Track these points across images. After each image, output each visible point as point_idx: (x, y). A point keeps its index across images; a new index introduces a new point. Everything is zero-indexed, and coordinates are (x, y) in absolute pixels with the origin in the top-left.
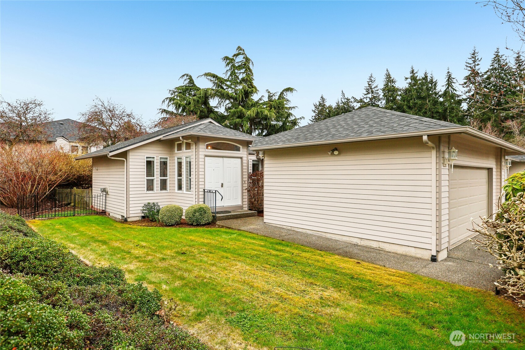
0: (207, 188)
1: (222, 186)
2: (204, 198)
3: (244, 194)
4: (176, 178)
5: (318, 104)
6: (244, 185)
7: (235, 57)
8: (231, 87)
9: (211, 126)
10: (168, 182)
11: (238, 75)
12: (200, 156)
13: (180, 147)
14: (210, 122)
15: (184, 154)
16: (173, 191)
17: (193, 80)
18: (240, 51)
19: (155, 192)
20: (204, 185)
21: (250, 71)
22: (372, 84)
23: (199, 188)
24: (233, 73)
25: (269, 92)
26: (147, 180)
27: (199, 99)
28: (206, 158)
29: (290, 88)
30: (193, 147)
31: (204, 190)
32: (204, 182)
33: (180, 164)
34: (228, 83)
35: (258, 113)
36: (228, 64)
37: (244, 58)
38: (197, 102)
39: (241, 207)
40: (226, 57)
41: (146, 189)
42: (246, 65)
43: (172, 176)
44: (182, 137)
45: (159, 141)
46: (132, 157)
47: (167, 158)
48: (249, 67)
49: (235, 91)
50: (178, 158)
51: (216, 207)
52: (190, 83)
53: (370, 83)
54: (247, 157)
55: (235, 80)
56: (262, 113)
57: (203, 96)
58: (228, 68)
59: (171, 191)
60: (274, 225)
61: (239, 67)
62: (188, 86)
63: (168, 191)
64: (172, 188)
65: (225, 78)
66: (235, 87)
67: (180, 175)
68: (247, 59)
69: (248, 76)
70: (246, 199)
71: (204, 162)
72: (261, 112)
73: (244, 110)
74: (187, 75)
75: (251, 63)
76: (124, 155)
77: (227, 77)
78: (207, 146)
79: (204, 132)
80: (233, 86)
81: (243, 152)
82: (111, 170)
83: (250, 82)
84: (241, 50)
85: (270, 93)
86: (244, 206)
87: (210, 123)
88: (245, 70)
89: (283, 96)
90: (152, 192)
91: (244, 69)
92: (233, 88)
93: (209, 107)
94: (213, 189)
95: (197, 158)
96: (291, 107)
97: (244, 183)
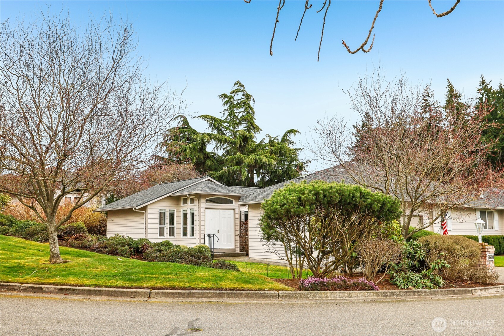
0: (207, 233)
1: (218, 232)
2: (205, 241)
3: (236, 239)
4: (182, 226)
5: (361, 123)
6: (236, 232)
7: (234, 94)
8: (229, 129)
9: (210, 185)
10: (175, 230)
11: (236, 115)
12: (202, 209)
13: (185, 202)
14: (209, 180)
15: (189, 207)
16: (179, 237)
17: (188, 122)
18: (239, 88)
19: (166, 237)
20: (205, 231)
21: (252, 109)
22: (430, 99)
23: (200, 233)
24: (231, 113)
25: (269, 136)
26: (160, 227)
27: (195, 146)
28: (206, 210)
29: (293, 129)
30: (196, 202)
31: (205, 235)
32: (205, 228)
33: (185, 215)
34: (226, 124)
35: (256, 160)
36: (226, 103)
37: (243, 95)
38: (193, 149)
39: (234, 250)
40: (224, 95)
41: (159, 235)
42: (246, 103)
43: (178, 225)
44: (189, 195)
45: (170, 196)
46: (149, 210)
47: (174, 210)
48: (250, 105)
49: (234, 133)
50: (183, 210)
51: (213, 248)
52: (184, 124)
53: (427, 98)
54: (239, 209)
55: (234, 121)
56: (261, 161)
57: (199, 143)
58: (226, 107)
59: (178, 237)
60: (256, 259)
61: (239, 105)
62: (183, 128)
63: (175, 237)
64: (178, 235)
65: (223, 119)
66: (234, 129)
67: (185, 223)
68: (248, 97)
69: (248, 116)
70: (238, 244)
71: (205, 213)
72: (259, 159)
73: (242, 156)
74: (182, 117)
75: (252, 100)
76: (145, 208)
77: (225, 117)
78: (207, 200)
79: (206, 191)
80: (231, 128)
81: (235, 205)
82: (128, 220)
83: (251, 123)
84: (240, 85)
85: (271, 138)
86: (236, 249)
87: (209, 182)
88: (245, 110)
89: (287, 138)
90: (163, 237)
91: (244, 108)
92: (232, 130)
93: (205, 153)
94: (211, 233)
95: (199, 210)
96: (297, 149)
97: (236, 230)
